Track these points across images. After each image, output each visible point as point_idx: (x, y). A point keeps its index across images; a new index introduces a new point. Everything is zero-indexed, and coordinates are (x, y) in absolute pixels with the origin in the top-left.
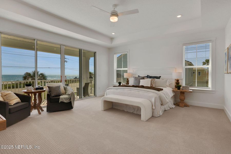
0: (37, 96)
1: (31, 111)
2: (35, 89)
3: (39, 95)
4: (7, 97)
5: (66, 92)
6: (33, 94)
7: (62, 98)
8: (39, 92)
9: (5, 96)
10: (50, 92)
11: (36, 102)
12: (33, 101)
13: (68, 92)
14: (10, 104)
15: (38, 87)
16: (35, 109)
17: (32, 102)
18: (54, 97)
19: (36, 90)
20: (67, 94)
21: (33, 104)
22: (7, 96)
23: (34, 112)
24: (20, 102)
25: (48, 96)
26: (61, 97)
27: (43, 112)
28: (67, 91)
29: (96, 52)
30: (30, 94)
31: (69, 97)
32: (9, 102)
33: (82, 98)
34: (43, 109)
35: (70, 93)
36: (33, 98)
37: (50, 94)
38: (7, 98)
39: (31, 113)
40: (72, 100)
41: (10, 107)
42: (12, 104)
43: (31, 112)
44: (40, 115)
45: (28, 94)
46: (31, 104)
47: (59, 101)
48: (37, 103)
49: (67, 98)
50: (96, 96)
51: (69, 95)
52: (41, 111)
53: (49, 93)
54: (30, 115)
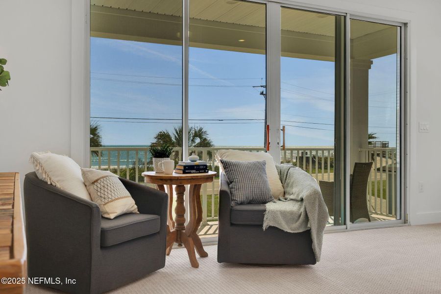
0: (186, 196)
1: (167, 250)
2: (183, 168)
3: (194, 192)
4: (99, 190)
5: (288, 190)
6: (174, 186)
7: (273, 213)
8: (192, 179)
9: (93, 183)
10: (231, 182)
11: (184, 221)
12: (174, 215)
13: (295, 190)
14: (106, 216)
15: (189, 161)
16: (180, 245)
17: (171, 218)
18: (242, 203)
19: (184, 173)
20: (292, 197)
21: (174, 223)
22: (99, 186)
23: (177, 256)
24: (135, 213)
25: (224, 197)
26: (270, 206)
27: (205, 259)
28: (292, 187)
29: (406, 24)
30: (165, 186)
31: (302, 210)
32: (102, 208)
33: (345, 224)
34: (206, 249)
35: (304, 194)
36: (175, 204)
37: (231, 192)
38: (99, 194)
39: (168, 259)
40: (313, 225)
41: (105, 225)
42: (112, 216)
43: (168, 255)
44: (195, 271)
45: (159, 186)
46: (169, 223)
47: (262, 221)
48: (186, 224)
49: (292, 213)
50: (405, 222)
51: (302, 200)
52: (197, 256)
53: (226, 188)
54: (162, 265)
